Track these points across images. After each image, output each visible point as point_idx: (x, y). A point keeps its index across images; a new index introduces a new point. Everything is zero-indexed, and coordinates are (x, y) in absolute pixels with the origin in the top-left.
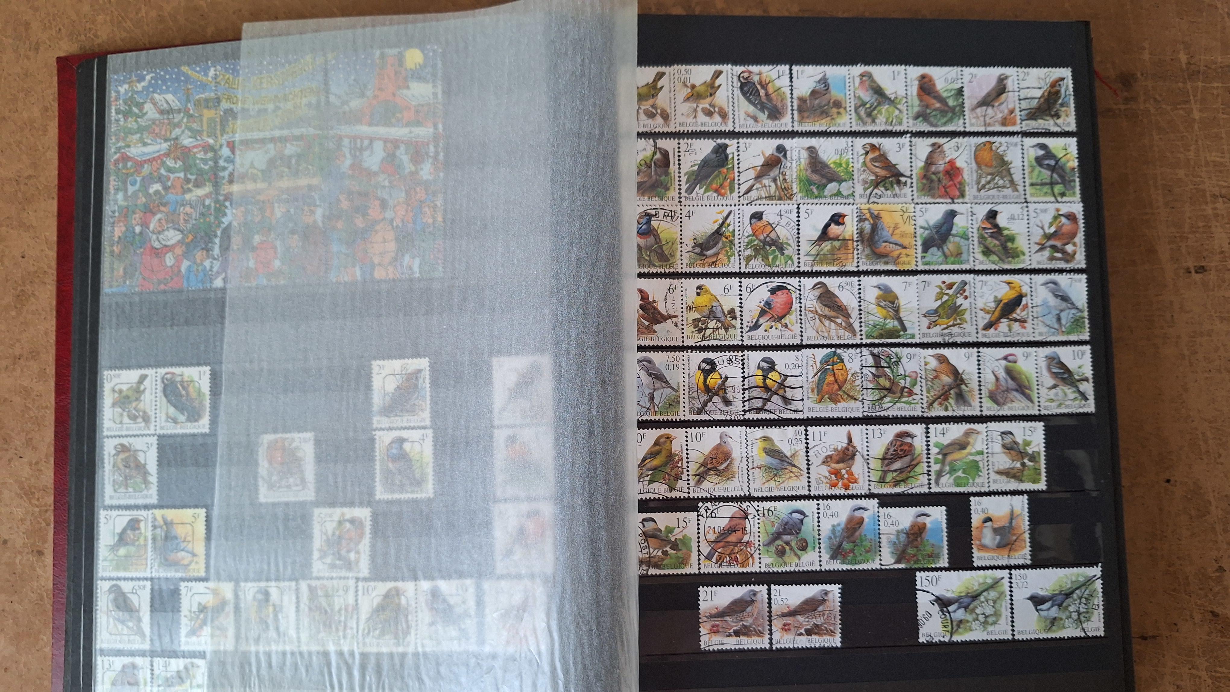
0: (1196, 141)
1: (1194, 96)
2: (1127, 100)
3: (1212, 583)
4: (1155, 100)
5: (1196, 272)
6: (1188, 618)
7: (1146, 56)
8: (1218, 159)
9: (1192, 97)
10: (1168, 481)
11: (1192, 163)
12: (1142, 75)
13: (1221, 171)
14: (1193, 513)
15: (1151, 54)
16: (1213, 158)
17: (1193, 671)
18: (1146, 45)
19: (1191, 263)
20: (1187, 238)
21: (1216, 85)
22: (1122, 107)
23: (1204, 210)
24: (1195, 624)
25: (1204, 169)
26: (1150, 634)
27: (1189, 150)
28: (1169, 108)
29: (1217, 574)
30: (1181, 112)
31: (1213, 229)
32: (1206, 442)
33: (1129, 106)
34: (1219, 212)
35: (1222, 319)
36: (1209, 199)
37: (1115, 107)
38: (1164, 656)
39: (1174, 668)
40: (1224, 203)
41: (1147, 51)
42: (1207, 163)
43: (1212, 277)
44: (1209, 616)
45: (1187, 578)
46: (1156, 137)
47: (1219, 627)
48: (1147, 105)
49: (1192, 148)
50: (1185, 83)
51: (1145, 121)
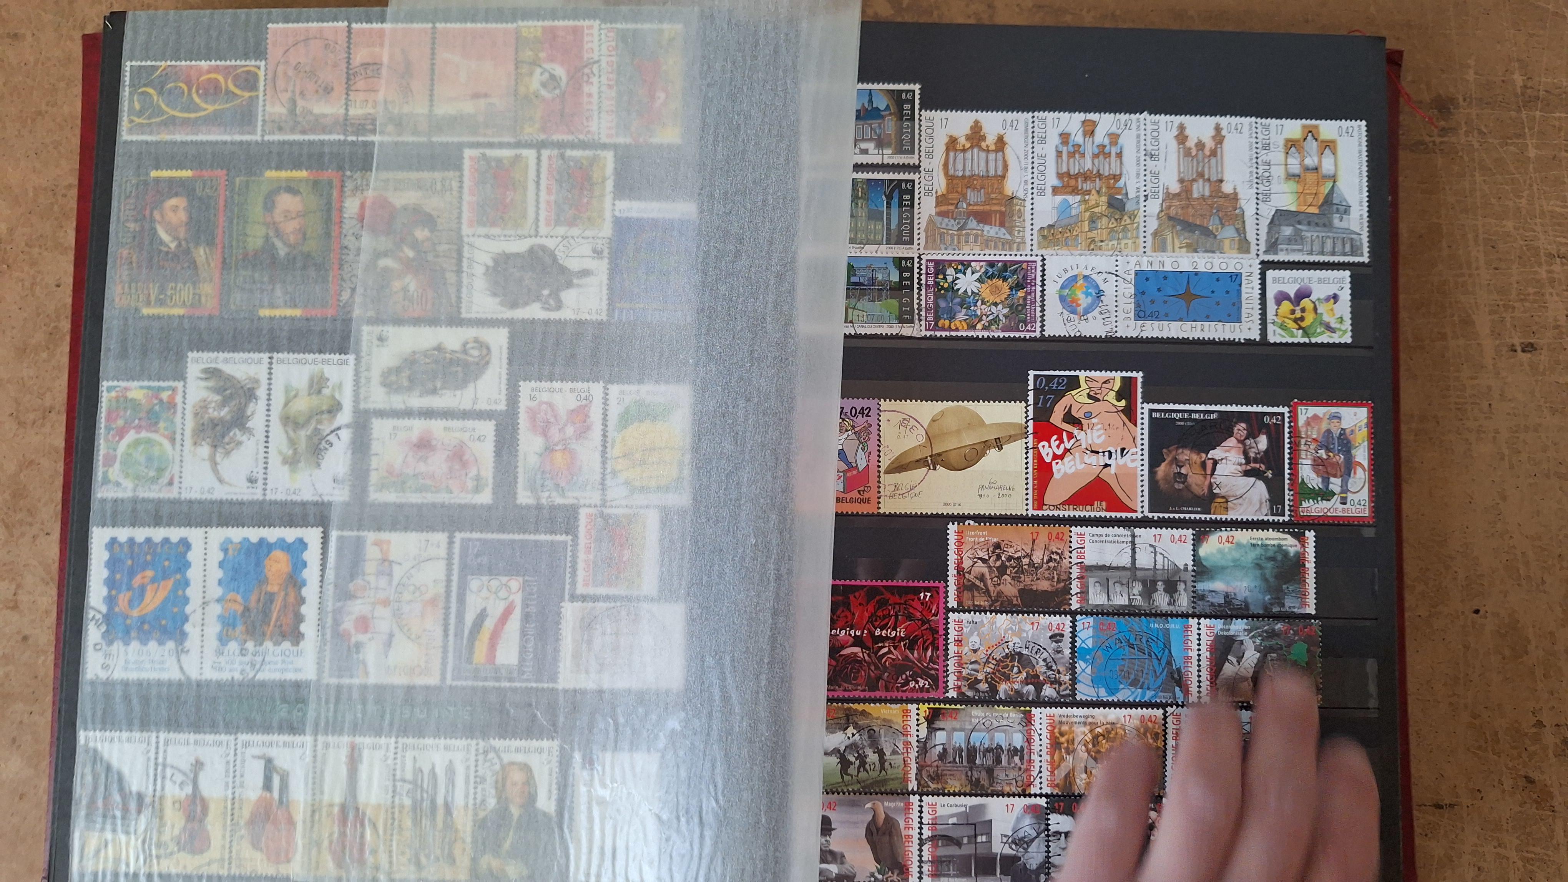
0: (1531, 185)
1: (1530, 129)
2: (1444, 131)
3: (1527, 741)
4: (1480, 132)
5: (1523, 351)
6: (1496, 784)
7: (1471, 76)
8: (1558, 209)
9: (1527, 130)
10: (1477, 612)
11: (1524, 212)
12: (1465, 100)
13: (1559, 225)
14: (1507, 652)
15: (1476, 73)
16: (1550, 208)
17: (1499, 850)
18: (1471, 62)
19: (1517, 341)
20: (1514, 308)
21: (1558, 115)
22: (1438, 140)
23: (1536, 273)
24: (1504, 791)
25: (1538, 221)
26: (1447, 802)
27: (1520, 197)
28: (1496, 142)
29: (1534, 730)
30: (1512, 148)
31: (1547, 297)
32: (1527, 564)
33: (1446, 139)
34: (1556, 276)
35: (1553, 411)
36: (1543, 258)
37: (1427, 139)
38: (1463, 830)
39: (1476, 845)
40: (1563, 264)
41: (1471, 72)
42: (1543, 213)
43: (1543, 358)
44: (1522, 782)
45: (1496, 733)
46: (1478, 178)
47: (1535, 796)
48: (1470, 139)
49: (1525, 194)
50: (1519, 111)
51: (1466, 158)
